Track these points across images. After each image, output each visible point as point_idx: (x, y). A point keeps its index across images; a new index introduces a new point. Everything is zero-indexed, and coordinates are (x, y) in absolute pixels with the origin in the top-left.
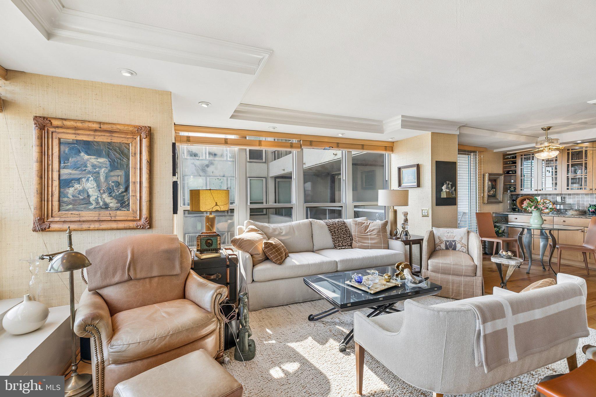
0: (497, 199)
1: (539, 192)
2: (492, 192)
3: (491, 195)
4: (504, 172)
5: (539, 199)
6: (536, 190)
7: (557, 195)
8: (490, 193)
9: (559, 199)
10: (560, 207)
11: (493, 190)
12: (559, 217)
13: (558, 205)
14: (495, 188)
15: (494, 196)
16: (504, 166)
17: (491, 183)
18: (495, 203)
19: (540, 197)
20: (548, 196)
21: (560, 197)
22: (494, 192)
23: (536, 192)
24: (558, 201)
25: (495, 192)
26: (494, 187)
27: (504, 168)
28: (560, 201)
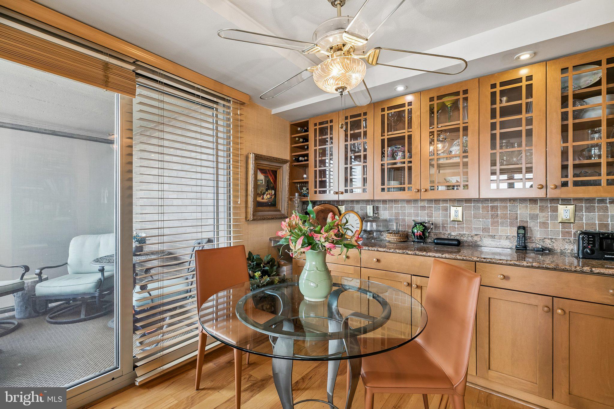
0: (279, 211)
1: (342, 197)
2: (269, 196)
3: (266, 203)
4: (292, 157)
5: (343, 211)
6: (337, 193)
7: (367, 202)
8: (263, 199)
9: (370, 210)
10: (372, 226)
11: (270, 191)
12: (369, 250)
13: (368, 223)
14: (275, 188)
15: (273, 204)
16: (293, 146)
17: (265, 176)
18: (273, 219)
19: (344, 206)
20: (355, 205)
21: (371, 207)
22: (273, 197)
23: (335, 198)
24: (368, 215)
25: (275, 197)
26: (272, 185)
27: (293, 150)
28: (372, 215)
